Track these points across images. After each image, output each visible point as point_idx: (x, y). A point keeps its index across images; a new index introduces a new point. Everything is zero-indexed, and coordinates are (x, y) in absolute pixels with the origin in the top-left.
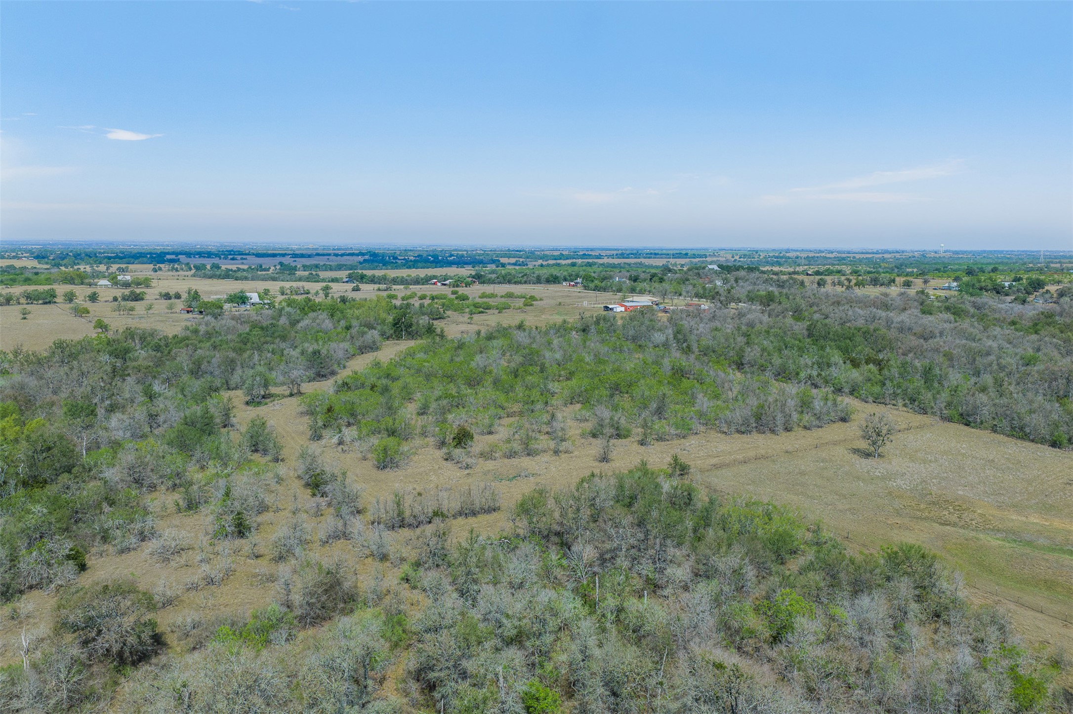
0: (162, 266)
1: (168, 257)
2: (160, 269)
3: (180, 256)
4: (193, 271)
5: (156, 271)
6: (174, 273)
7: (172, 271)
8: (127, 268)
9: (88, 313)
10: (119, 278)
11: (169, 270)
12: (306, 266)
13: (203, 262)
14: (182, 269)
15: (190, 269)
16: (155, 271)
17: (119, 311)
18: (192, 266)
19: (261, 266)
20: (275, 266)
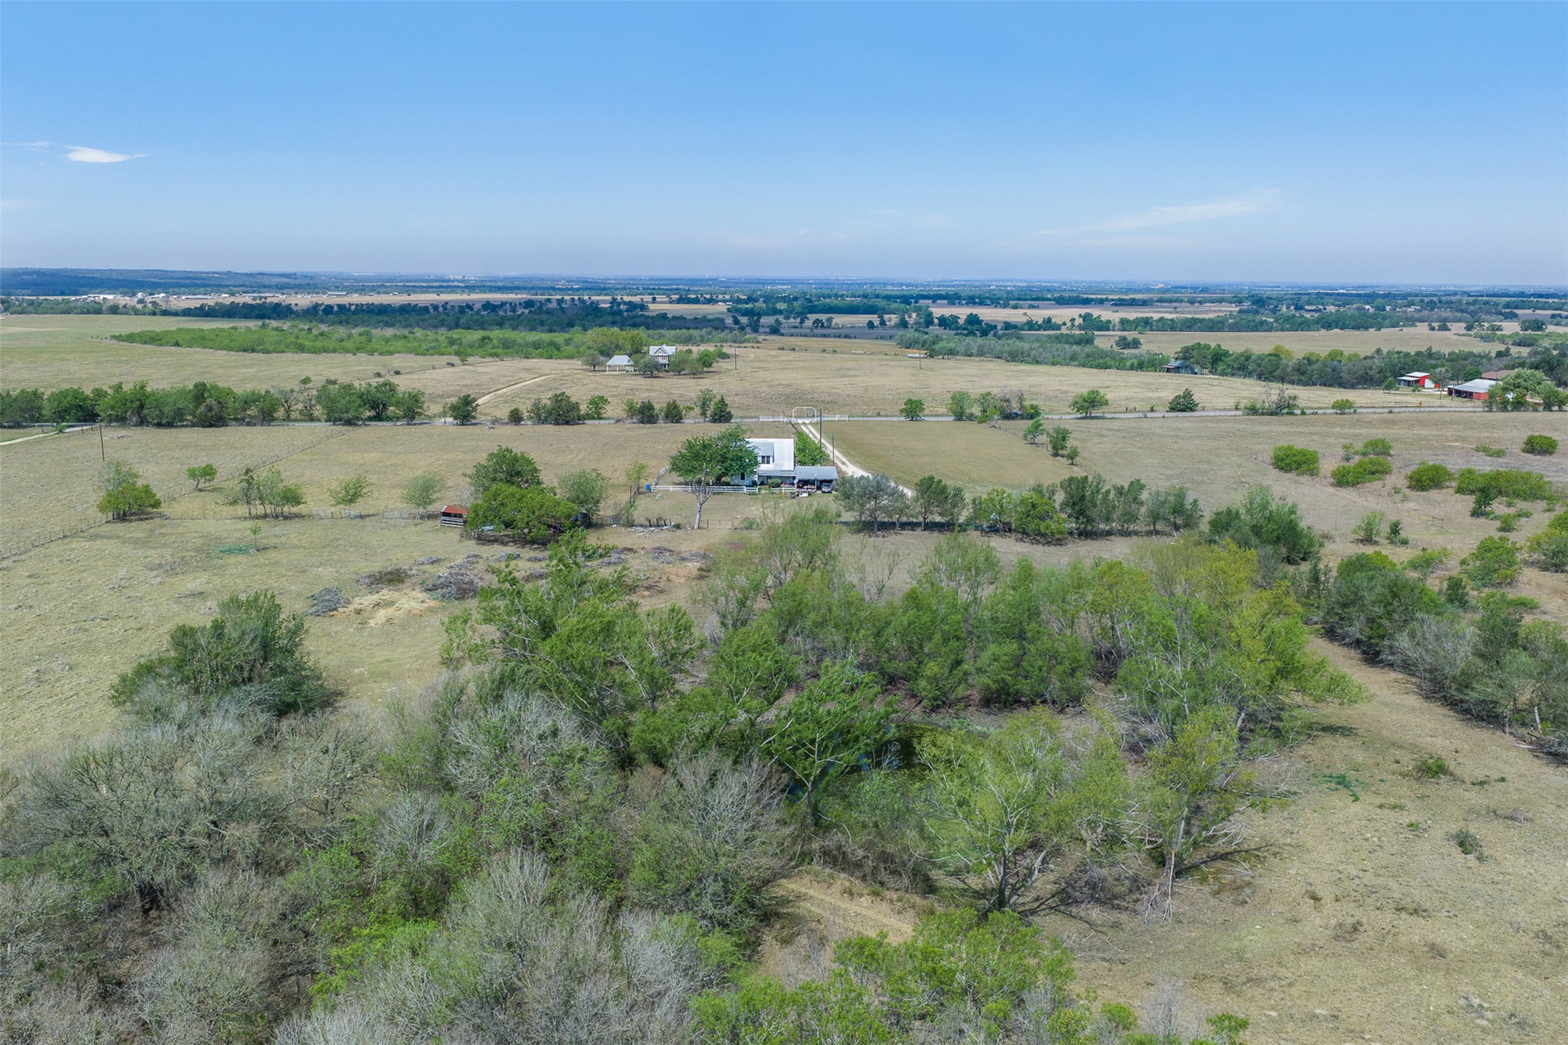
19: (1049, 320)
20: (1073, 320)
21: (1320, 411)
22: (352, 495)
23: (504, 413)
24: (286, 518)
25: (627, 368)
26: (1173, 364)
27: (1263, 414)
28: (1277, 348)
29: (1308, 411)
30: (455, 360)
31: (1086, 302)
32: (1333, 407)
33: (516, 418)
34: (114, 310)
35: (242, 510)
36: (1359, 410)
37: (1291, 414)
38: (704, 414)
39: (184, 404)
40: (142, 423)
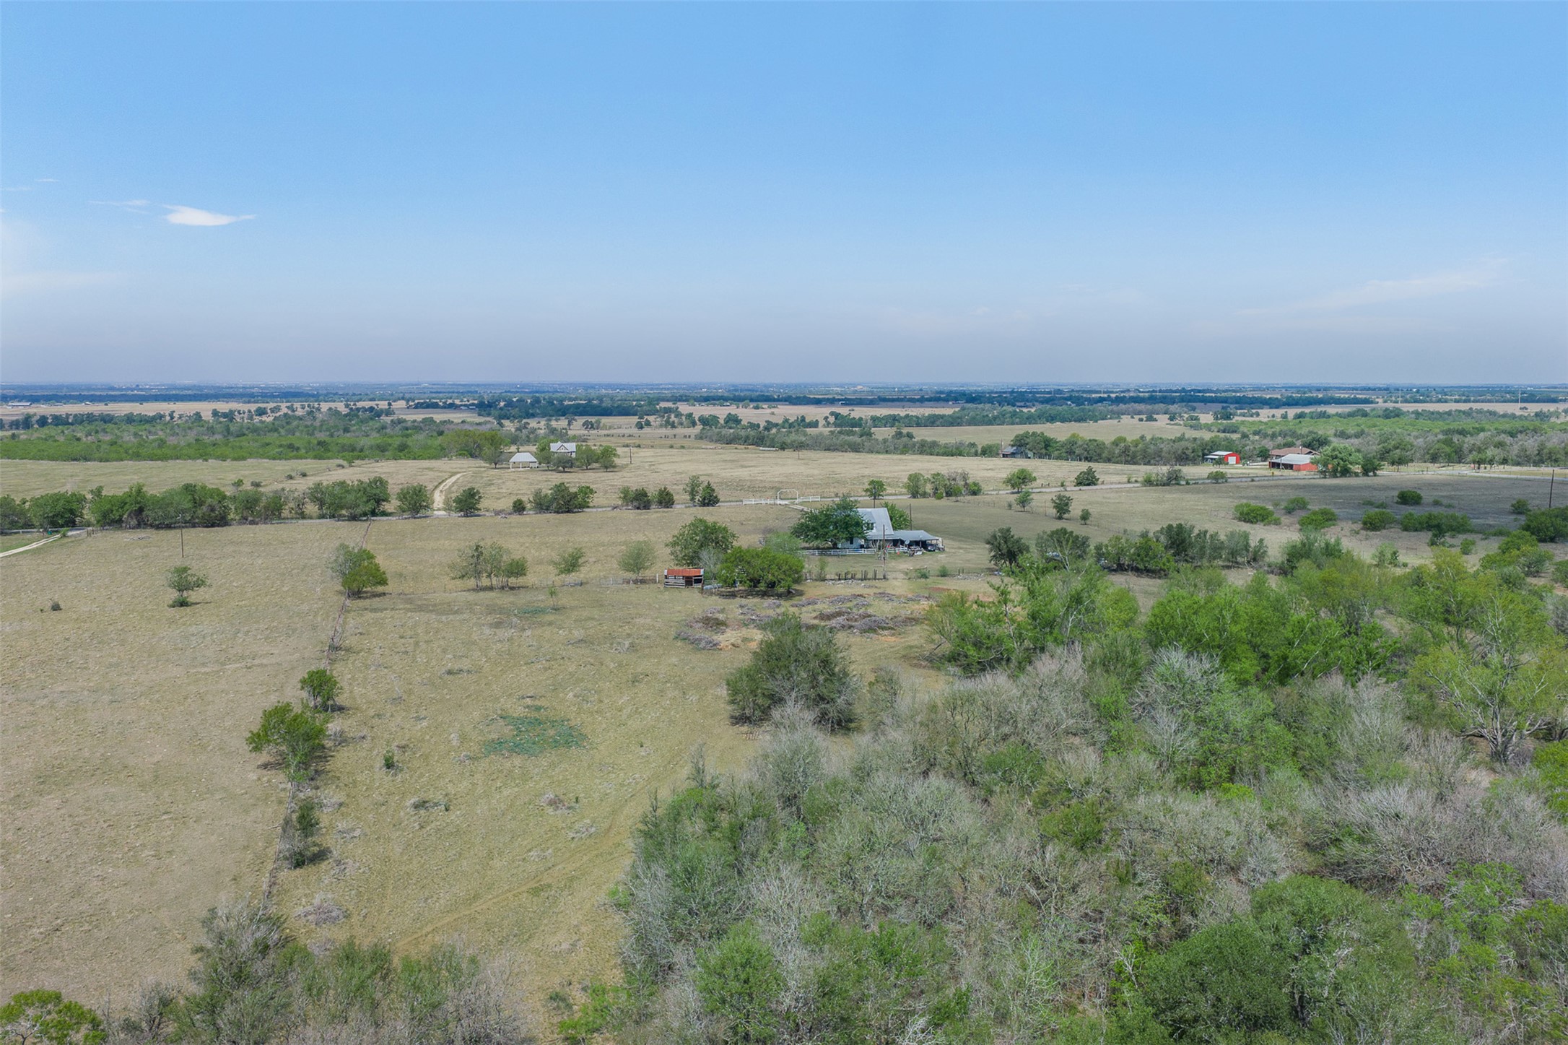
0: (651, 418)
1: (663, 405)
2: (648, 424)
3: (679, 404)
4: (699, 427)
5: (642, 428)
6: (669, 431)
7: (666, 427)
8: (598, 422)
9: (383, 582)
10: (554, 447)
11: (661, 426)
12: (878, 418)
13: (712, 413)
14: (681, 424)
15: (694, 424)
16: (640, 426)
17: (478, 574)
18: (697, 419)
19: (803, 419)
20: (826, 418)
21: (1200, 482)
22: (571, 564)
23: (507, 504)
24: (512, 588)
25: (531, 465)
26: (1010, 450)
27: (1157, 485)
28: (1073, 435)
29: (1191, 482)
30: (345, 463)
31: (832, 401)
32: (1208, 478)
33: (519, 508)
35: (472, 583)
36: (1229, 480)
37: (1178, 484)
38: (693, 499)
39: (187, 505)
40: (138, 526)
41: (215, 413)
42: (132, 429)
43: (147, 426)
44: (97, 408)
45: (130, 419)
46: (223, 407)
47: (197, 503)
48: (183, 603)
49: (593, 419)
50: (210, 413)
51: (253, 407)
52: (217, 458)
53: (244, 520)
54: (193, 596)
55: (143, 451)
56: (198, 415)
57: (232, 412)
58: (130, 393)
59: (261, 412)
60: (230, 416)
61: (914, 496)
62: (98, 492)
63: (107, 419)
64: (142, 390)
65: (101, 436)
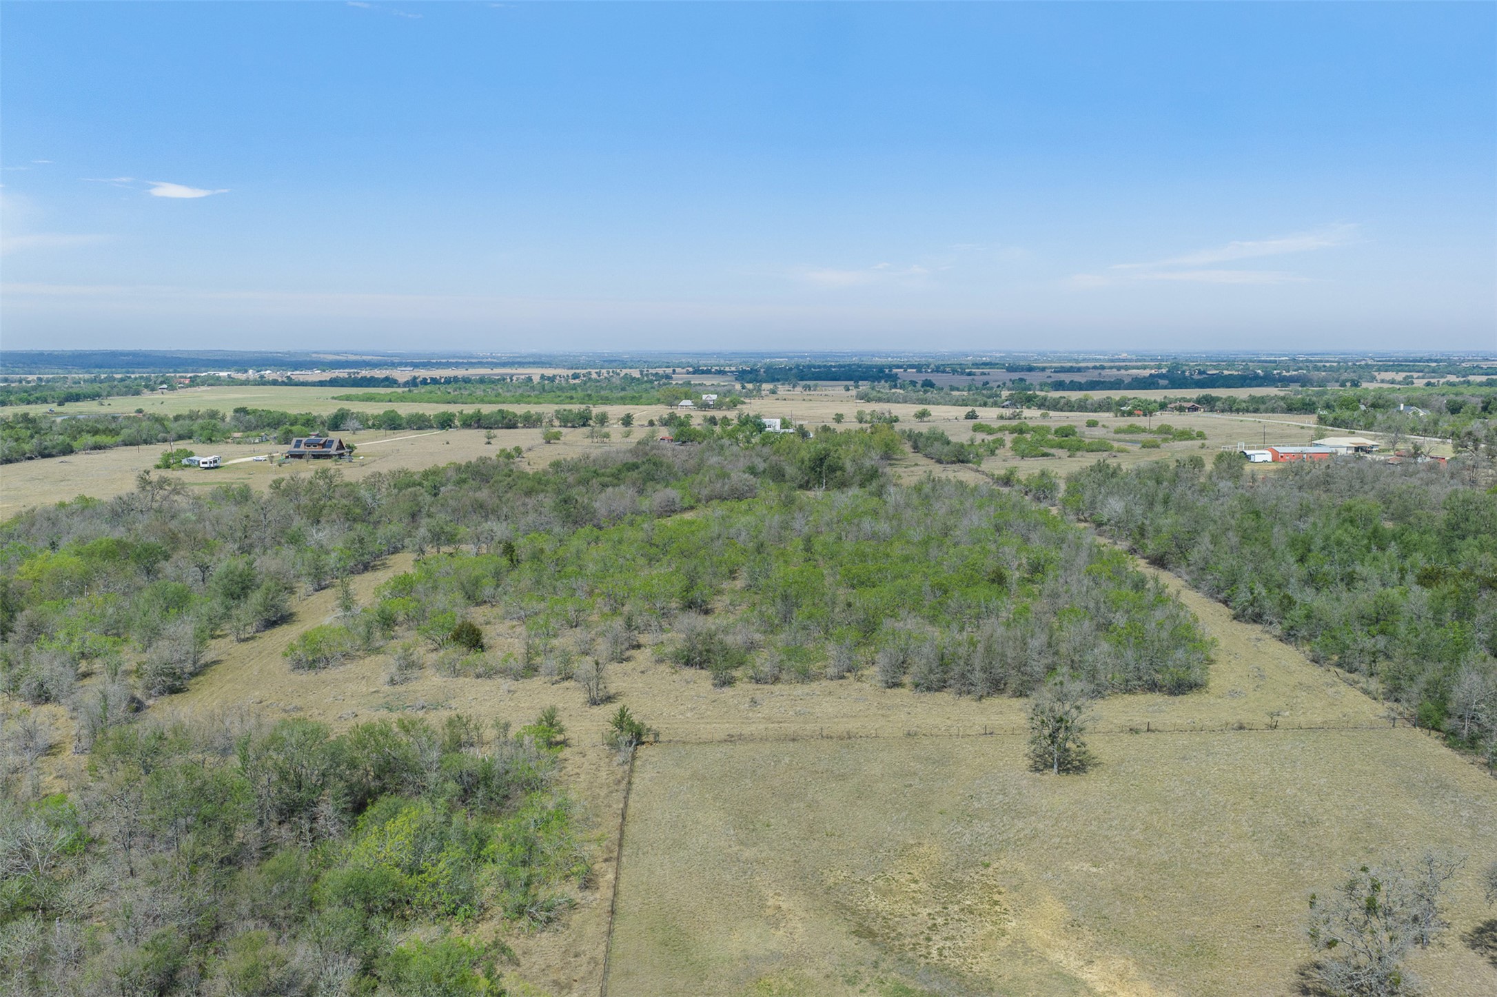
2: (856, 387)
34: (232, 382)
39: (499, 418)
40: (478, 428)
41: (543, 377)
42: (482, 387)
43: (492, 386)
44: (461, 373)
45: (482, 381)
46: (549, 372)
47: (504, 418)
48: (489, 443)
49: (811, 383)
50: (539, 377)
51: (571, 372)
52: (526, 403)
53: (525, 426)
54: (492, 441)
55: (485, 399)
56: (530, 379)
57: (554, 376)
58: (485, 360)
59: (576, 376)
60: (552, 379)
61: (861, 422)
62: (461, 413)
63: (467, 380)
64: (494, 358)
65: (462, 391)
